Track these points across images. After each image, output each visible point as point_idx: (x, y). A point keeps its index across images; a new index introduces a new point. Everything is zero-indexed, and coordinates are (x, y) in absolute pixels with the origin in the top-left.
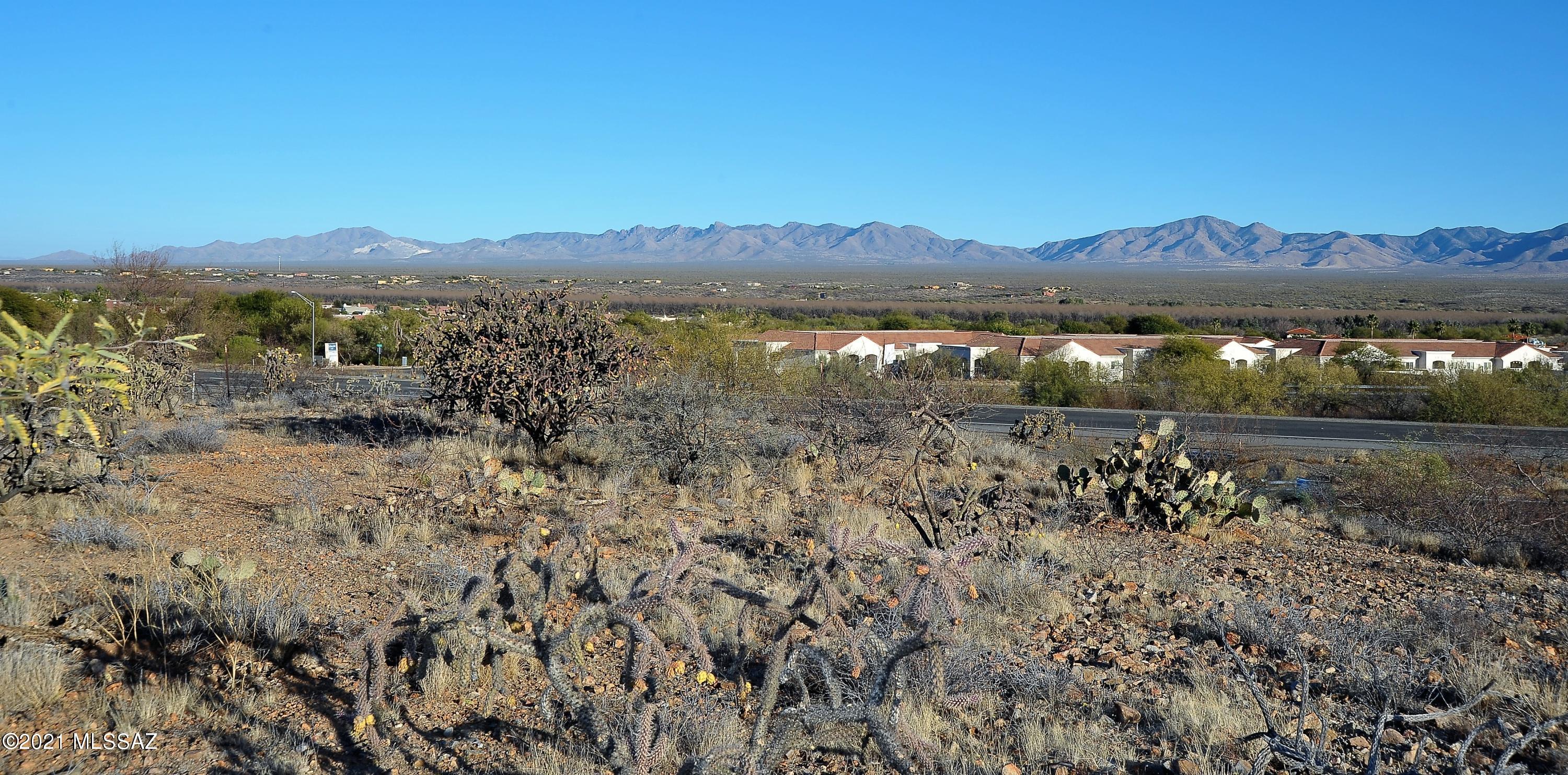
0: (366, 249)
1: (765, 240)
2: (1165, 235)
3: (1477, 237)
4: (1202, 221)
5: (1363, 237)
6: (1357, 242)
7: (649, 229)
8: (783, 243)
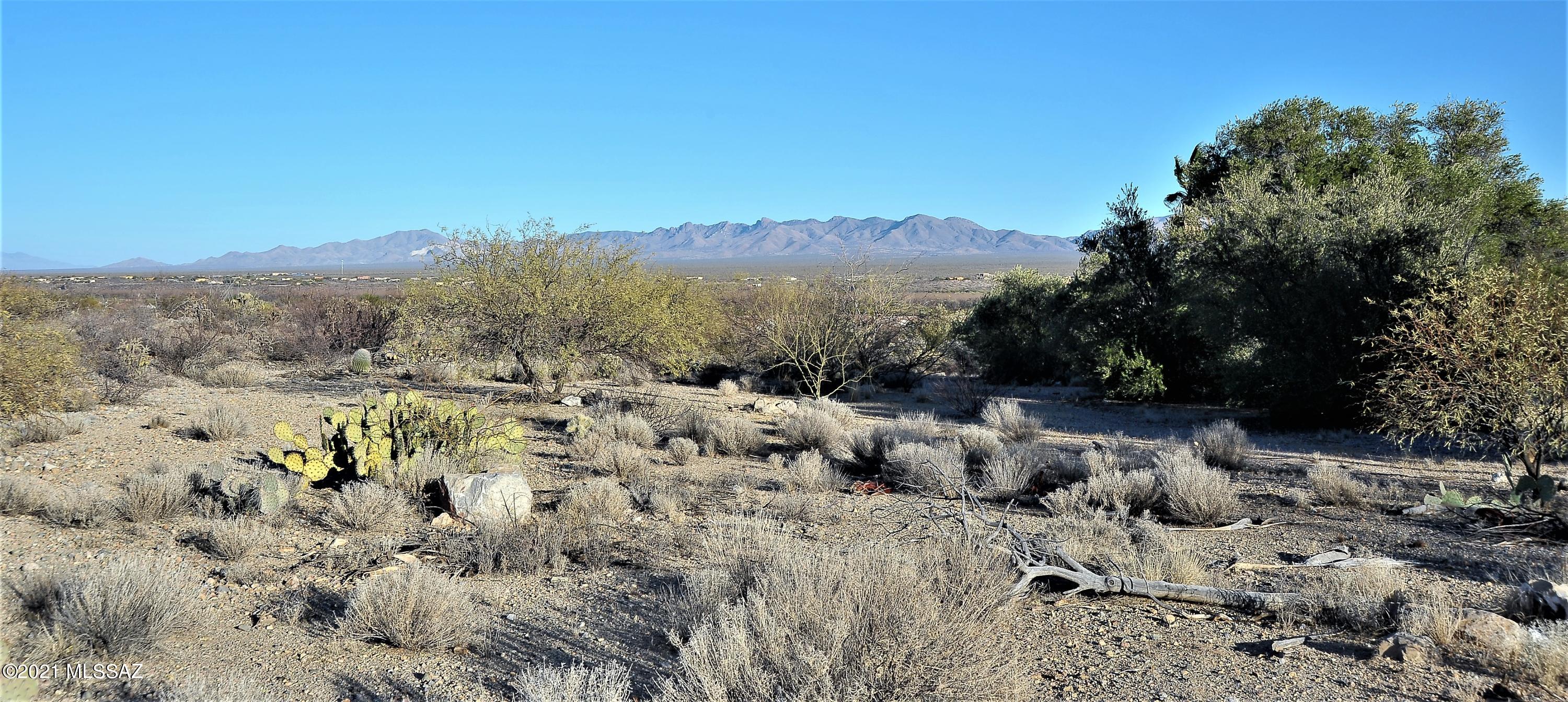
0: (424, 251)
1: (811, 235)
7: (698, 227)
8: (829, 237)
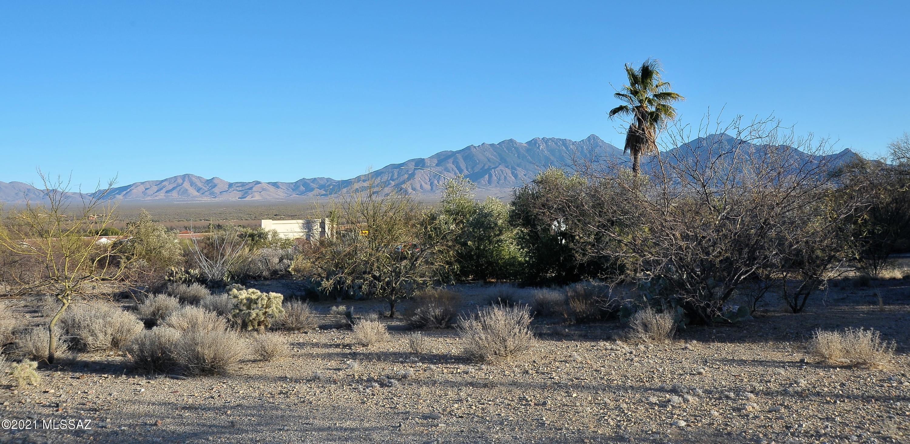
2: (167, 184)
3: (322, 183)
4: (187, 177)
5: (269, 183)
6: (265, 186)
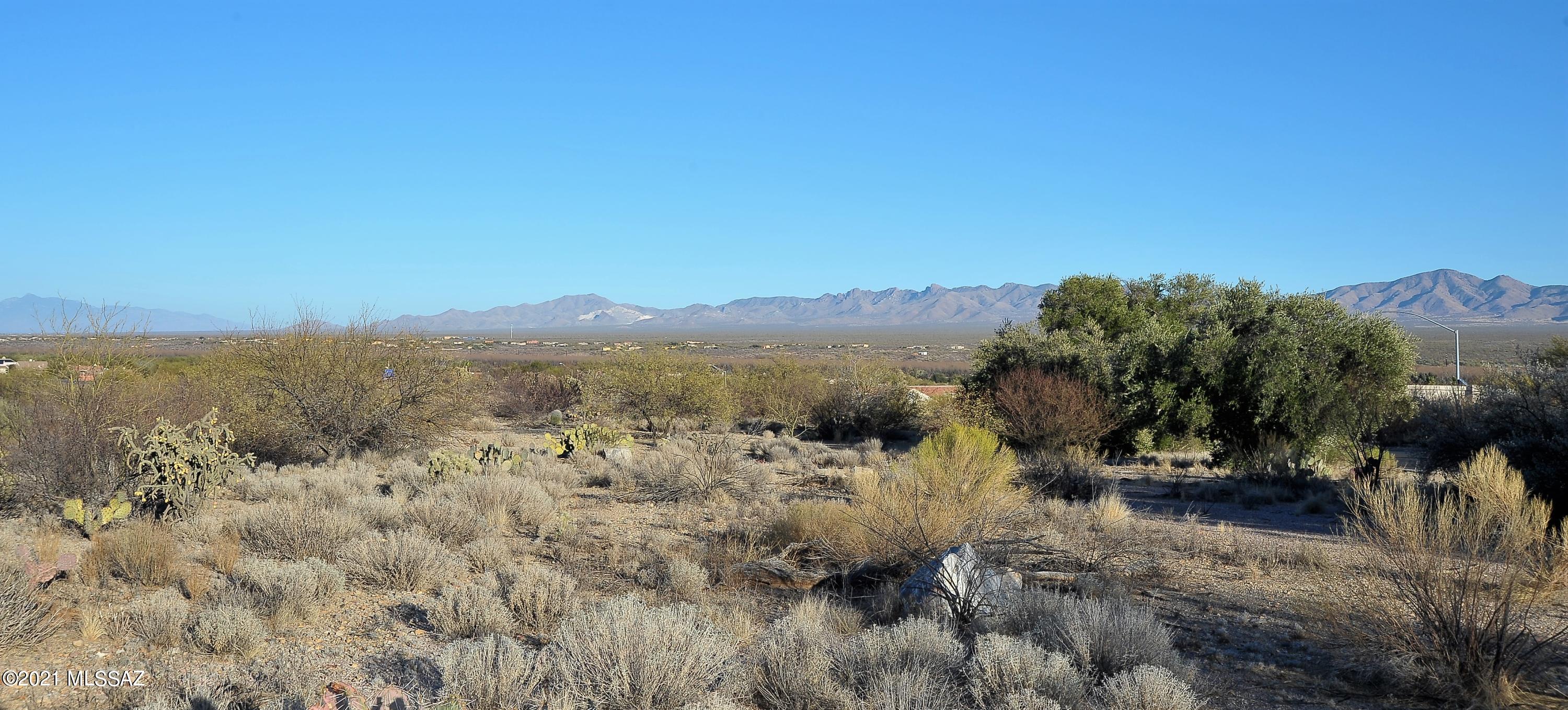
0: (591, 316)
1: (982, 302)
2: (1402, 290)
4: (1441, 274)
7: (866, 293)
8: (1000, 305)
